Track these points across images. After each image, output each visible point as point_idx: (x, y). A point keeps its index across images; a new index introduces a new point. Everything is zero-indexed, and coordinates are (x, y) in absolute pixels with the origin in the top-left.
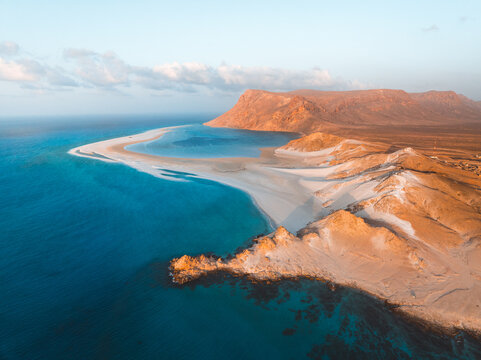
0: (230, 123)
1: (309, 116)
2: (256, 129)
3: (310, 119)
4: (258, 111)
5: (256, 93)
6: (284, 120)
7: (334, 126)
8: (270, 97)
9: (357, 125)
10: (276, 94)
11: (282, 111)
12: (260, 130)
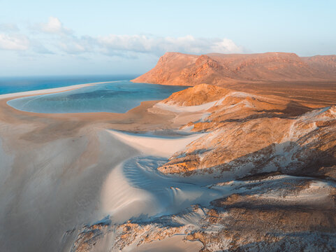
1: (213, 72)
2: (166, 83)
3: (213, 75)
4: (170, 69)
5: (172, 55)
6: (190, 76)
7: (233, 81)
8: (183, 57)
10: (187, 55)
11: (189, 68)
12: (170, 84)
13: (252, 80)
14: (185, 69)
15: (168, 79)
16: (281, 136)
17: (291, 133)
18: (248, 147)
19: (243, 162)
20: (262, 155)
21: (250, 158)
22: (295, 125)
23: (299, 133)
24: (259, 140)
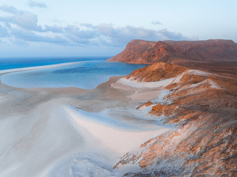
1: (167, 54)
2: (131, 62)
8: (144, 43)
11: (149, 51)
12: (134, 63)
13: (198, 60)
14: (146, 52)
15: (133, 59)
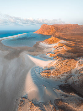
0: (38, 32)
3: (55, 32)
4: (44, 29)
6: (49, 32)
8: (47, 26)
9: (66, 33)
14: (48, 30)
15: (43, 33)
16: (74, 67)
17: (77, 66)
18: (65, 70)
19: (63, 76)
20: (68, 74)
21: (65, 75)
22: (78, 63)
23: (79, 67)
24: (68, 68)
